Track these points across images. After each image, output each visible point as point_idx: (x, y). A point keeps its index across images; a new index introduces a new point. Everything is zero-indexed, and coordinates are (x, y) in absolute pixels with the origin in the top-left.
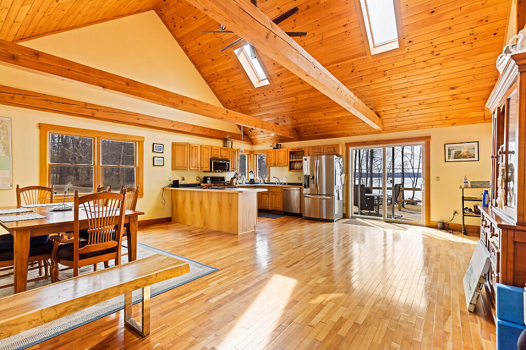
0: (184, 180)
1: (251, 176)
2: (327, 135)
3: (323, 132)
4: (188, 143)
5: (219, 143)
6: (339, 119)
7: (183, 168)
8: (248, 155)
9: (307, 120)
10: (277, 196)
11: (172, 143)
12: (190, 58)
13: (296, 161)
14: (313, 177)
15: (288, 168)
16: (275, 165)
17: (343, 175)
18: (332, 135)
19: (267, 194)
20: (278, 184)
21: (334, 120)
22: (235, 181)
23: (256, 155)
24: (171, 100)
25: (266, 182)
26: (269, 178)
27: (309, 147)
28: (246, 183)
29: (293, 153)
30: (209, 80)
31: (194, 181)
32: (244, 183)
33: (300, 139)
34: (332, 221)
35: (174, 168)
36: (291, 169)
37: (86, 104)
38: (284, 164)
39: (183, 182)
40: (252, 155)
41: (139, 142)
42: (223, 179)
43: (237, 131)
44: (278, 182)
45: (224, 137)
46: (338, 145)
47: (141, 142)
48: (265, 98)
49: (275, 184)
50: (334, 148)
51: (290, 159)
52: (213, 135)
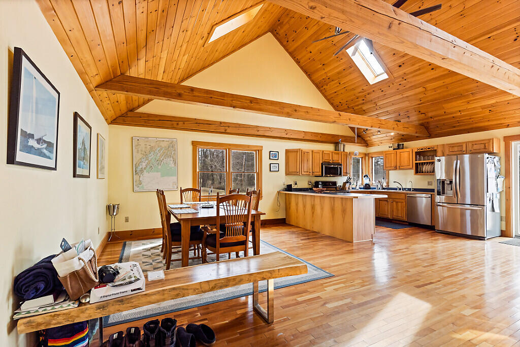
0: (296, 184)
1: (366, 181)
2: (472, 128)
3: (465, 125)
4: (300, 149)
5: (330, 148)
6: (492, 105)
7: (296, 173)
8: (362, 158)
9: (442, 112)
10: (400, 204)
11: (286, 150)
12: (302, 68)
13: (425, 163)
14: (451, 182)
15: (413, 171)
16: (396, 168)
17: (501, 180)
18: (481, 127)
19: (387, 201)
20: (400, 189)
21: (483, 108)
22: (347, 185)
23: (372, 158)
24: (286, 110)
25: (384, 187)
26: (388, 183)
27: (443, 145)
28: (360, 188)
29: (420, 154)
30: (320, 86)
31: (306, 186)
32: (358, 188)
33: (430, 136)
34: (482, 238)
35: (288, 173)
36: (417, 172)
37: (221, 123)
38: (409, 167)
39: (296, 187)
40: (367, 158)
41: (258, 150)
42: (335, 183)
43: (350, 133)
44: (400, 187)
45: (335, 140)
46: (490, 141)
47: (259, 151)
48: (383, 93)
49: (396, 189)
50: (485, 144)
51: (416, 160)
52: (323, 140)
